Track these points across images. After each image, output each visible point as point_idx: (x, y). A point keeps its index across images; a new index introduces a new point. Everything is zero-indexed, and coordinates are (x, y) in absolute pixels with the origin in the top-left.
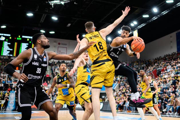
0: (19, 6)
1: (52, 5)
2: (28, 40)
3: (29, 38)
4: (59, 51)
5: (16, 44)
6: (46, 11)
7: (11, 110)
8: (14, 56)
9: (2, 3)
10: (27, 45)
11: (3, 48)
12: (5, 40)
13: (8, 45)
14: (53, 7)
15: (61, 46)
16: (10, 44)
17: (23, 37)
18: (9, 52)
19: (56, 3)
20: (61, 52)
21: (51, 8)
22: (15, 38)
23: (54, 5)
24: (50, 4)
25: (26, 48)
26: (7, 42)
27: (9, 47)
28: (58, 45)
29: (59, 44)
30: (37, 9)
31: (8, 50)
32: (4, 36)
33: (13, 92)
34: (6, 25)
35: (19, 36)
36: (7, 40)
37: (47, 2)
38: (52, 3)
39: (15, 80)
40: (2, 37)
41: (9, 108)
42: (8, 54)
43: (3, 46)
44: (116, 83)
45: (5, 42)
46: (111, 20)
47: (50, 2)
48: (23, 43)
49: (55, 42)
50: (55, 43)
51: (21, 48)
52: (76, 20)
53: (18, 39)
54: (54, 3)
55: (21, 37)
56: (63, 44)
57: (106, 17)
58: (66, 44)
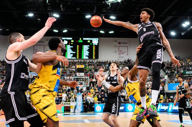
0: (78, 9)
1: (110, 4)
2: (89, 41)
3: (89, 40)
4: (120, 51)
5: (78, 46)
6: (104, 11)
7: (80, 112)
8: (77, 58)
9: (62, 9)
10: (88, 47)
12: (68, 44)
13: (71, 48)
14: (110, 6)
15: (121, 45)
16: (72, 47)
17: (84, 39)
18: (72, 55)
19: (112, 2)
20: (122, 51)
21: (108, 8)
22: (77, 41)
23: (111, 4)
24: (107, 4)
26: (70, 45)
27: (72, 50)
28: (118, 44)
29: (120, 43)
30: (95, 11)
31: (71, 54)
32: (66, 40)
33: (79, 94)
34: (67, 29)
35: (80, 39)
37: (104, 2)
38: (109, 2)
39: (80, 83)
40: (65, 41)
41: (77, 110)
42: (72, 57)
44: (184, 81)
45: (68, 45)
46: (174, 12)
47: (107, 2)
48: (84, 46)
49: (115, 41)
50: (115, 43)
51: (83, 50)
52: (135, 17)
53: (79, 41)
54: (111, 2)
55: (82, 39)
56: (123, 43)
57: (167, 10)
58: (126, 43)
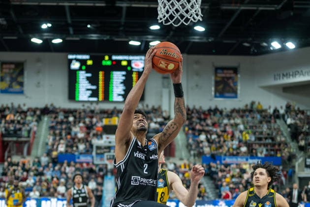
11: (77, 85)
25: (121, 81)
36: (84, 68)
43: (77, 80)
